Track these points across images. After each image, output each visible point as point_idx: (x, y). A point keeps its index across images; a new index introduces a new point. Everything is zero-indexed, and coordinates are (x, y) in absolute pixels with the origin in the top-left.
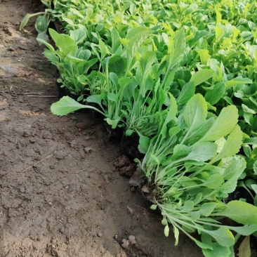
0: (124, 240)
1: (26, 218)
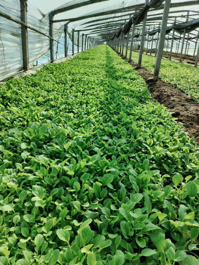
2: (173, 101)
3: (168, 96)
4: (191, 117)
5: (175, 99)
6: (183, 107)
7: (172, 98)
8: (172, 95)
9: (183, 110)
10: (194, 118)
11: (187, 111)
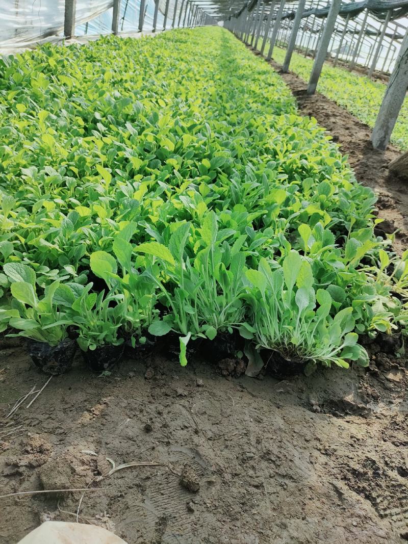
0: (314, 408)
1: (291, 461)
2: (334, 123)
3: (327, 116)
4: (354, 143)
5: (337, 121)
6: (347, 131)
7: (332, 119)
8: (334, 115)
9: (346, 134)
10: (359, 145)
11: (351, 136)
